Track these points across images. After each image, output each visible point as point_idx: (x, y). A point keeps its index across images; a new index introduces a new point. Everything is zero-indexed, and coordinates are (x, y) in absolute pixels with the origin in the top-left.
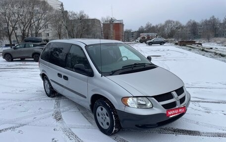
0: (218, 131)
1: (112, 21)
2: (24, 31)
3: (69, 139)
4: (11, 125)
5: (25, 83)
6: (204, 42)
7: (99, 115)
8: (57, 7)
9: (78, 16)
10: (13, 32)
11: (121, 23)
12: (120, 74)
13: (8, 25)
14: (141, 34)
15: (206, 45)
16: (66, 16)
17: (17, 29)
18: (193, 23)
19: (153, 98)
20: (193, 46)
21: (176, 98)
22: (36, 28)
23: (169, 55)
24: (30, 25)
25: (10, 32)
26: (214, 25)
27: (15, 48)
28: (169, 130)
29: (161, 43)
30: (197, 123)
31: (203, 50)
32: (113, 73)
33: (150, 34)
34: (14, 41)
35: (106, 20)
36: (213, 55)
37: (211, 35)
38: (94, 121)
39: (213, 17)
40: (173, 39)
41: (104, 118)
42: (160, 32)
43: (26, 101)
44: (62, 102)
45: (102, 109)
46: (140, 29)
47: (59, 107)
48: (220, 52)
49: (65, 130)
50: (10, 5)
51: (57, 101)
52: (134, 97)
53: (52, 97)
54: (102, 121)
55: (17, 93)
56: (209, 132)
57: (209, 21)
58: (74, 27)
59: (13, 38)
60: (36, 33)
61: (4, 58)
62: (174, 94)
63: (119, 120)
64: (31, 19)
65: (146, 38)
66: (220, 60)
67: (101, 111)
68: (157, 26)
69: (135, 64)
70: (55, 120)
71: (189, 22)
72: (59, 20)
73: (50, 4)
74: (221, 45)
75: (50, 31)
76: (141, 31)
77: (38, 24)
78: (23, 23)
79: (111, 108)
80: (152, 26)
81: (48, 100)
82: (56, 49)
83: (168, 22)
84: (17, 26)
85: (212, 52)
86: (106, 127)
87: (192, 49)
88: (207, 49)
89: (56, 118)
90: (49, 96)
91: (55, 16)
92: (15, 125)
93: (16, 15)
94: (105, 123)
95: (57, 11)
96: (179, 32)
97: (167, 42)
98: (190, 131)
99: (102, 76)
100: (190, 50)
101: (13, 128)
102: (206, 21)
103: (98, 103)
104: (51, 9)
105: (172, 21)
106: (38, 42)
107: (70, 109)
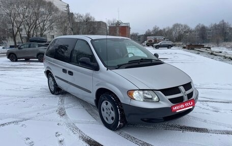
0: (226, 129)
1: (118, 23)
2: (29, 32)
3: (73, 133)
4: (15, 120)
5: (29, 81)
6: (213, 46)
7: (103, 110)
8: (62, 9)
9: (84, 18)
10: (18, 33)
11: (127, 27)
12: (126, 68)
13: (13, 26)
14: (148, 37)
15: (215, 49)
16: (72, 18)
17: (22, 30)
18: (202, 27)
19: (160, 92)
20: (202, 49)
21: (184, 93)
22: (41, 29)
23: (176, 57)
24: (36, 27)
25: (15, 33)
26: (223, 29)
27: (19, 48)
28: (175, 127)
29: (169, 47)
30: (205, 121)
31: (212, 54)
32: (119, 67)
33: (158, 38)
34: (19, 43)
35: (112, 23)
36: (222, 58)
37: (221, 39)
38: (99, 117)
39: (223, 21)
40: (181, 43)
41: (109, 113)
42: (168, 36)
43: (30, 97)
44: (66, 99)
45: (107, 104)
46: (147, 32)
47: (63, 104)
48: (229, 56)
49: (69, 125)
50: (15, 5)
51: (61, 98)
52: (140, 90)
53: (56, 95)
54: (107, 116)
55: (20, 91)
56: (217, 129)
57: (219, 26)
58: (79, 29)
59: (18, 39)
60: (41, 35)
61: (8, 58)
62: (182, 88)
63: (124, 115)
64: (36, 20)
65: (153, 41)
66: (229, 63)
67: (106, 106)
68: (164, 30)
69: (142, 59)
70: (59, 115)
71: (198, 26)
72: (65, 22)
73: (56, 5)
74: (230, 49)
75: (56, 33)
76: (148, 34)
77: (44, 26)
78: (28, 24)
79: (116, 102)
80: (159, 30)
81: (52, 97)
82: (61, 47)
83: (176, 26)
84: (22, 27)
85: (221, 56)
86: (111, 122)
87: (201, 53)
88: (216, 52)
89: (60, 113)
90: (53, 93)
91: (61, 18)
92: (18, 120)
93: (22, 16)
94: (110, 118)
95: (63, 12)
96: (187, 37)
97: (175, 45)
98: (197, 128)
99: (107, 70)
100: (198, 53)
101: (16, 122)
102: (215, 25)
103: (103, 98)
104: (57, 10)
105: (180, 25)
106: (43, 42)
107: (74, 106)
